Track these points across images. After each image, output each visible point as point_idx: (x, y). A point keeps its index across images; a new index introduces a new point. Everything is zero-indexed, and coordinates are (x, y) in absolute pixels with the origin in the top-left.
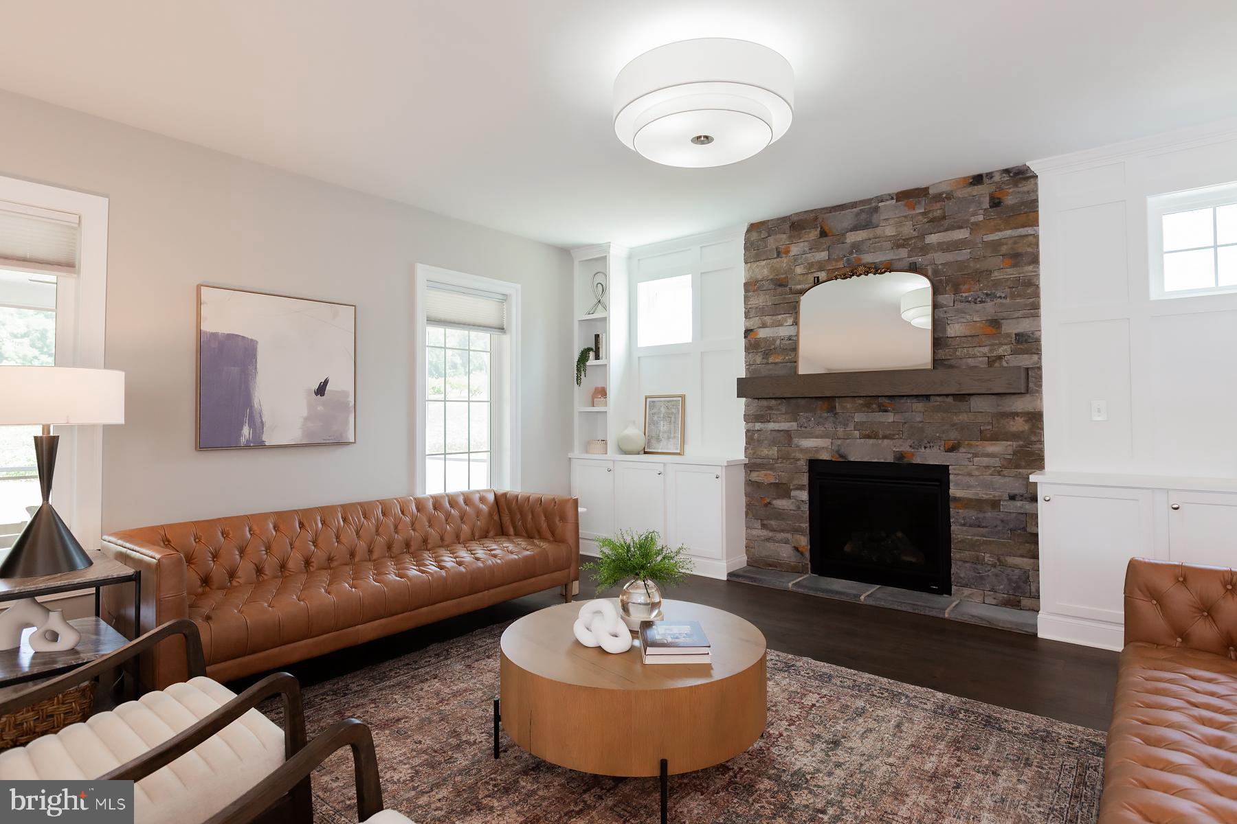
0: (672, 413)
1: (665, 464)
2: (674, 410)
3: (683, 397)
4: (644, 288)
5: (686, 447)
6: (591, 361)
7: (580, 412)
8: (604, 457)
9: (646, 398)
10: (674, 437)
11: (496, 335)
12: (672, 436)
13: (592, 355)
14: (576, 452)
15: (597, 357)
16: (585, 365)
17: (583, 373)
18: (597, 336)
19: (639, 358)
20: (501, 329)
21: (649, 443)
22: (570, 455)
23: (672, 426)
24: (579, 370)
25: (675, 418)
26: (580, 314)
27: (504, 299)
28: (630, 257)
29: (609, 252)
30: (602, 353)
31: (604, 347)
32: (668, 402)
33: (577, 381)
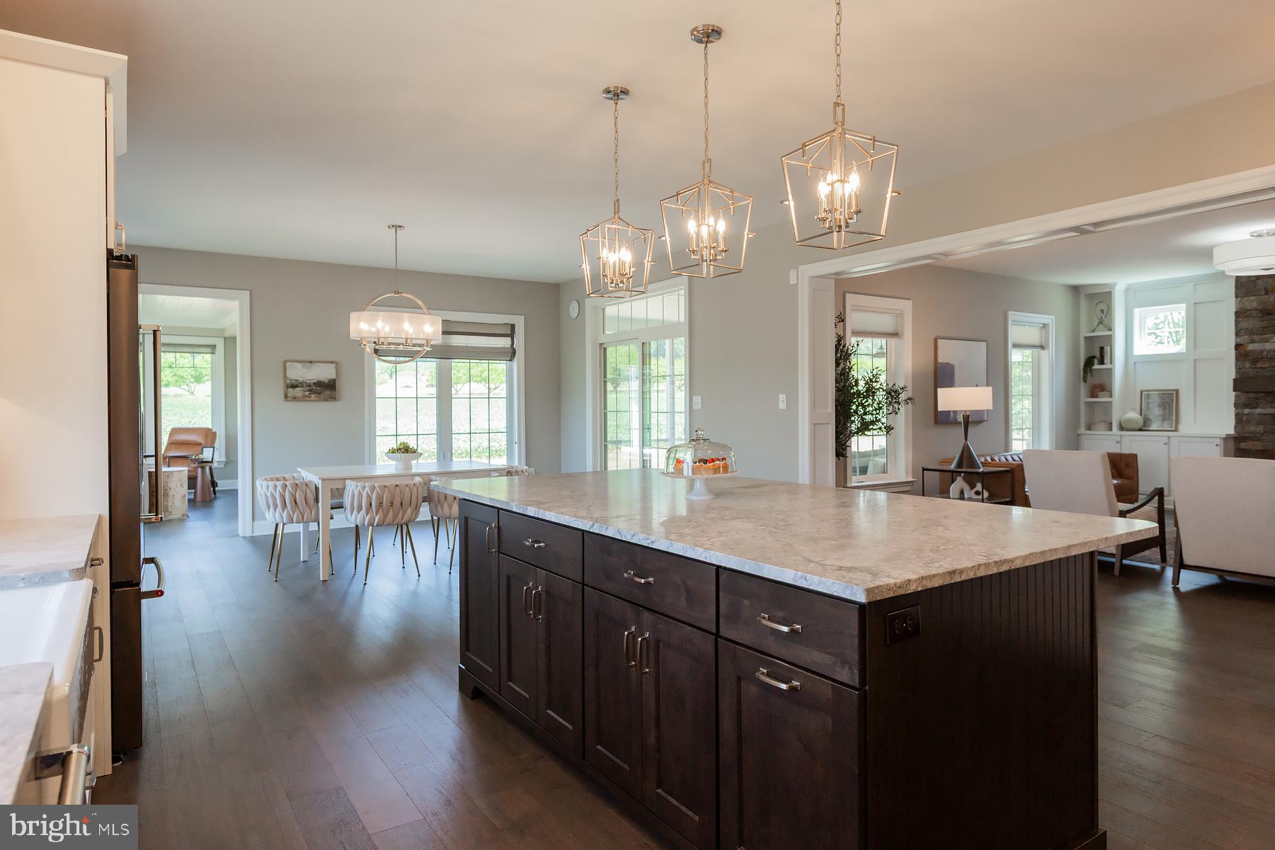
0: (1166, 402)
1: (1169, 437)
2: (1168, 400)
3: (1177, 391)
4: (1137, 311)
5: (1181, 427)
6: (1096, 367)
7: (1086, 402)
8: (1110, 433)
9: (1142, 392)
10: (1169, 419)
11: (1036, 351)
12: (1167, 418)
13: (1096, 361)
14: (1082, 430)
15: (1102, 362)
16: (1091, 369)
17: (1089, 374)
18: (1102, 349)
19: (1135, 363)
20: (1042, 347)
21: (1145, 422)
22: (1079, 432)
23: (1167, 411)
24: (1085, 371)
25: (1169, 406)
26: (1085, 333)
27: (1045, 326)
28: (1127, 290)
29: (1114, 289)
30: (1107, 360)
31: (1109, 355)
32: (1163, 394)
33: (1084, 379)
